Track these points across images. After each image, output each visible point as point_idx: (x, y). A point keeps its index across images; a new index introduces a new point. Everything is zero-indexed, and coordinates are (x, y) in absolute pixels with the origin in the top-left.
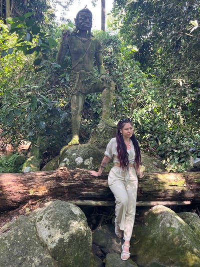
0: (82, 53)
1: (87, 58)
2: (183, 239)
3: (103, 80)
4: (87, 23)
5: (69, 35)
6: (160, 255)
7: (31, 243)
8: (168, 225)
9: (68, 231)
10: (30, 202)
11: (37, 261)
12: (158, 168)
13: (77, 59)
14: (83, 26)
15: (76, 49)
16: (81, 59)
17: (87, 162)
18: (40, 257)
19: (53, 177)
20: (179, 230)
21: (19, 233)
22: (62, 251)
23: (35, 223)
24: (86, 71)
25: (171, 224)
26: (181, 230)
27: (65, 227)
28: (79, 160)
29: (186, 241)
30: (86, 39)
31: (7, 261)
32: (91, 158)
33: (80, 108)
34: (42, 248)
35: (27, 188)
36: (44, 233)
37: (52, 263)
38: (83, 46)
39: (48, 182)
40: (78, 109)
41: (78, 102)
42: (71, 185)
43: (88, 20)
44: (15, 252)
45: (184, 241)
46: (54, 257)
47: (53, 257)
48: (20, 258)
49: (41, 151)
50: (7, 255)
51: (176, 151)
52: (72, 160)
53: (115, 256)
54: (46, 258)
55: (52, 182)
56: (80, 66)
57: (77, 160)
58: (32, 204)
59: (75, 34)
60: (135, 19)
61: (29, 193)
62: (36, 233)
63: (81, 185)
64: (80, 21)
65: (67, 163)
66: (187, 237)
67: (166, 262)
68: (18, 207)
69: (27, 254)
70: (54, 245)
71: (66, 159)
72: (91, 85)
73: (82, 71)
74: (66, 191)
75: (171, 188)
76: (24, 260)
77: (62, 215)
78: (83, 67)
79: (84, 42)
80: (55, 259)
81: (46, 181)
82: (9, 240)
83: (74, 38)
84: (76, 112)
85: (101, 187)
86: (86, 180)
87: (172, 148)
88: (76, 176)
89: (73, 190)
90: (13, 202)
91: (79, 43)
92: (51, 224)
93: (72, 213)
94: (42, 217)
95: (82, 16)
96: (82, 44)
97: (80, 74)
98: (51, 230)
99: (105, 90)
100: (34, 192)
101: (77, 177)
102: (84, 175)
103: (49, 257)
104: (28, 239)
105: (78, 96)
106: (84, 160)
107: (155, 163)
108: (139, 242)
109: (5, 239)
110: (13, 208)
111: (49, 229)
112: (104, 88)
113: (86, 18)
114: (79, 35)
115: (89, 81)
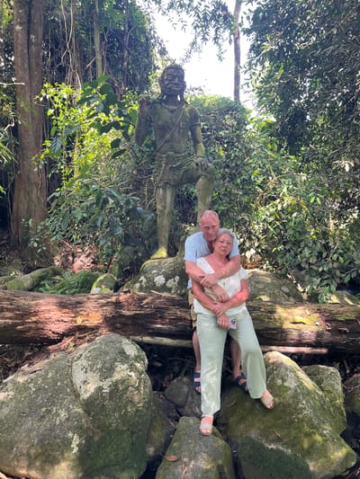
0: (169, 128)
1: (176, 135)
2: (300, 405)
3: (197, 165)
4: (175, 84)
5: (148, 104)
6: (262, 427)
7: (61, 390)
8: (279, 382)
9: (111, 377)
10: (77, 335)
11: (63, 414)
12: (289, 296)
13: (162, 137)
14: (170, 88)
15: (160, 123)
16: (168, 136)
17: (171, 283)
18: (68, 410)
19: (112, 302)
20: (296, 391)
21: (50, 375)
22: (98, 404)
23: (72, 362)
24: (176, 153)
25: (284, 380)
26: (299, 391)
27: (107, 372)
28: (160, 280)
29: (305, 408)
30: (174, 108)
31: (27, 410)
32: (177, 278)
33: (168, 205)
34: (74, 397)
35: (73, 315)
36: (78, 377)
37: (83, 420)
38: (171, 119)
39: (105, 308)
40: (165, 208)
41: (165, 198)
42: (136, 314)
43: (177, 79)
44: (39, 401)
45: (301, 409)
46: (88, 412)
47: (85, 411)
48: (44, 409)
49: (121, 267)
50: (29, 403)
51: (315, 268)
52: (150, 280)
53: (192, 421)
54: (76, 412)
55: (109, 309)
56: (167, 146)
57: (156, 279)
58: (79, 338)
59: (160, 101)
60: (278, 75)
61: (76, 322)
62: (70, 376)
63: (151, 314)
64: (167, 82)
65: (143, 283)
66: (307, 402)
67: (270, 438)
68: (60, 341)
69: (53, 404)
70: (88, 395)
71: (142, 278)
72: (181, 173)
73: (169, 153)
74: (129, 322)
75: (294, 326)
76: (49, 412)
77: (107, 353)
78: (172, 148)
79: (172, 111)
80: (89, 415)
81: (102, 306)
82: (36, 384)
83: (159, 106)
84: (161, 212)
85: (180, 319)
86: (159, 308)
87: (310, 264)
88: (145, 302)
89: (139, 322)
90: (53, 332)
91: (165, 113)
92: (90, 366)
93: (122, 352)
94: (81, 355)
95: (168, 75)
96: (169, 114)
97: (168, 157)
98: (88, 374)
99: (200, 180)
100: (83, 321)
101: (147, 303)
102: (158, 301)
103: (80, 410)
104: (59, 384)
105: (164, 189)
106: (166, 280)
107: (286, 289)
108: (235, 404)
109: (31, 382)
110: (55, 342)
111: (86, 372)
112: (199, 178)
113: (174, 77)
114: (166, 102)
115: (179, 167)
